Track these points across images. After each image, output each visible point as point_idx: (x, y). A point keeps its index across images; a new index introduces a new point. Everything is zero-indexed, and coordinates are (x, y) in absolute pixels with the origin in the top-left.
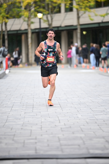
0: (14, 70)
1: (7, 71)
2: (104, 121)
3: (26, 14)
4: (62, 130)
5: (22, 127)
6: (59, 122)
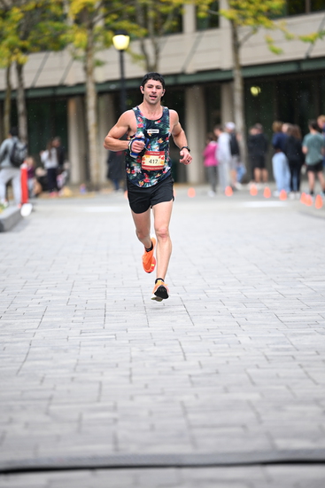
0: (47, 204)
1: (26, 210)
2: (318, 353)
3: (80, 37)
4: (192, 383)
5: (74, 375)
6: (182, 357)
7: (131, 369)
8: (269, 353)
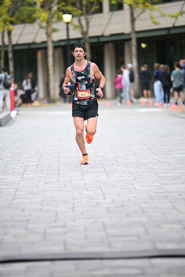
4: (109, 211)
5: (42, 207)
6: (103, 197)
7: (73, 204)
8: (152, 194)
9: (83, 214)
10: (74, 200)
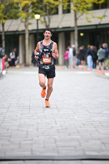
0: (11, 71)
1: (4, 72)
2: (100, 123)
3: (24, 15)
6: (55, 123)
7: (38, 127)
8: (84, 122)
9: (43, 133)
10: (38, 124)
